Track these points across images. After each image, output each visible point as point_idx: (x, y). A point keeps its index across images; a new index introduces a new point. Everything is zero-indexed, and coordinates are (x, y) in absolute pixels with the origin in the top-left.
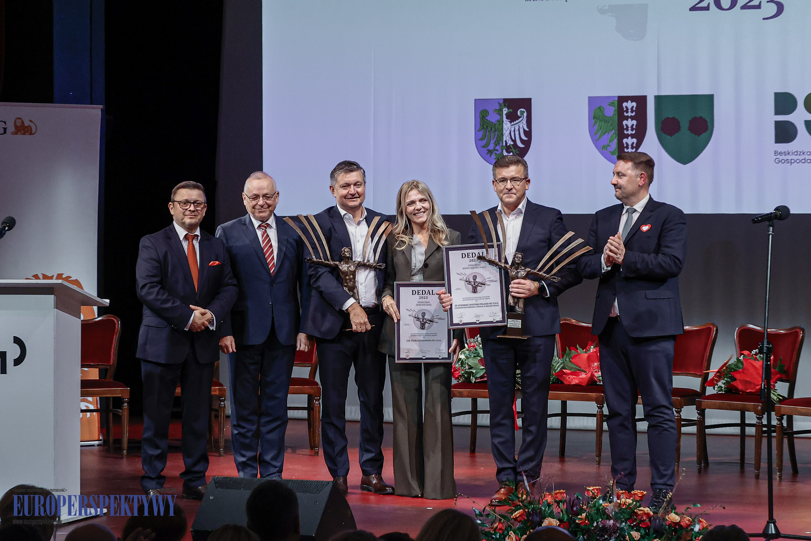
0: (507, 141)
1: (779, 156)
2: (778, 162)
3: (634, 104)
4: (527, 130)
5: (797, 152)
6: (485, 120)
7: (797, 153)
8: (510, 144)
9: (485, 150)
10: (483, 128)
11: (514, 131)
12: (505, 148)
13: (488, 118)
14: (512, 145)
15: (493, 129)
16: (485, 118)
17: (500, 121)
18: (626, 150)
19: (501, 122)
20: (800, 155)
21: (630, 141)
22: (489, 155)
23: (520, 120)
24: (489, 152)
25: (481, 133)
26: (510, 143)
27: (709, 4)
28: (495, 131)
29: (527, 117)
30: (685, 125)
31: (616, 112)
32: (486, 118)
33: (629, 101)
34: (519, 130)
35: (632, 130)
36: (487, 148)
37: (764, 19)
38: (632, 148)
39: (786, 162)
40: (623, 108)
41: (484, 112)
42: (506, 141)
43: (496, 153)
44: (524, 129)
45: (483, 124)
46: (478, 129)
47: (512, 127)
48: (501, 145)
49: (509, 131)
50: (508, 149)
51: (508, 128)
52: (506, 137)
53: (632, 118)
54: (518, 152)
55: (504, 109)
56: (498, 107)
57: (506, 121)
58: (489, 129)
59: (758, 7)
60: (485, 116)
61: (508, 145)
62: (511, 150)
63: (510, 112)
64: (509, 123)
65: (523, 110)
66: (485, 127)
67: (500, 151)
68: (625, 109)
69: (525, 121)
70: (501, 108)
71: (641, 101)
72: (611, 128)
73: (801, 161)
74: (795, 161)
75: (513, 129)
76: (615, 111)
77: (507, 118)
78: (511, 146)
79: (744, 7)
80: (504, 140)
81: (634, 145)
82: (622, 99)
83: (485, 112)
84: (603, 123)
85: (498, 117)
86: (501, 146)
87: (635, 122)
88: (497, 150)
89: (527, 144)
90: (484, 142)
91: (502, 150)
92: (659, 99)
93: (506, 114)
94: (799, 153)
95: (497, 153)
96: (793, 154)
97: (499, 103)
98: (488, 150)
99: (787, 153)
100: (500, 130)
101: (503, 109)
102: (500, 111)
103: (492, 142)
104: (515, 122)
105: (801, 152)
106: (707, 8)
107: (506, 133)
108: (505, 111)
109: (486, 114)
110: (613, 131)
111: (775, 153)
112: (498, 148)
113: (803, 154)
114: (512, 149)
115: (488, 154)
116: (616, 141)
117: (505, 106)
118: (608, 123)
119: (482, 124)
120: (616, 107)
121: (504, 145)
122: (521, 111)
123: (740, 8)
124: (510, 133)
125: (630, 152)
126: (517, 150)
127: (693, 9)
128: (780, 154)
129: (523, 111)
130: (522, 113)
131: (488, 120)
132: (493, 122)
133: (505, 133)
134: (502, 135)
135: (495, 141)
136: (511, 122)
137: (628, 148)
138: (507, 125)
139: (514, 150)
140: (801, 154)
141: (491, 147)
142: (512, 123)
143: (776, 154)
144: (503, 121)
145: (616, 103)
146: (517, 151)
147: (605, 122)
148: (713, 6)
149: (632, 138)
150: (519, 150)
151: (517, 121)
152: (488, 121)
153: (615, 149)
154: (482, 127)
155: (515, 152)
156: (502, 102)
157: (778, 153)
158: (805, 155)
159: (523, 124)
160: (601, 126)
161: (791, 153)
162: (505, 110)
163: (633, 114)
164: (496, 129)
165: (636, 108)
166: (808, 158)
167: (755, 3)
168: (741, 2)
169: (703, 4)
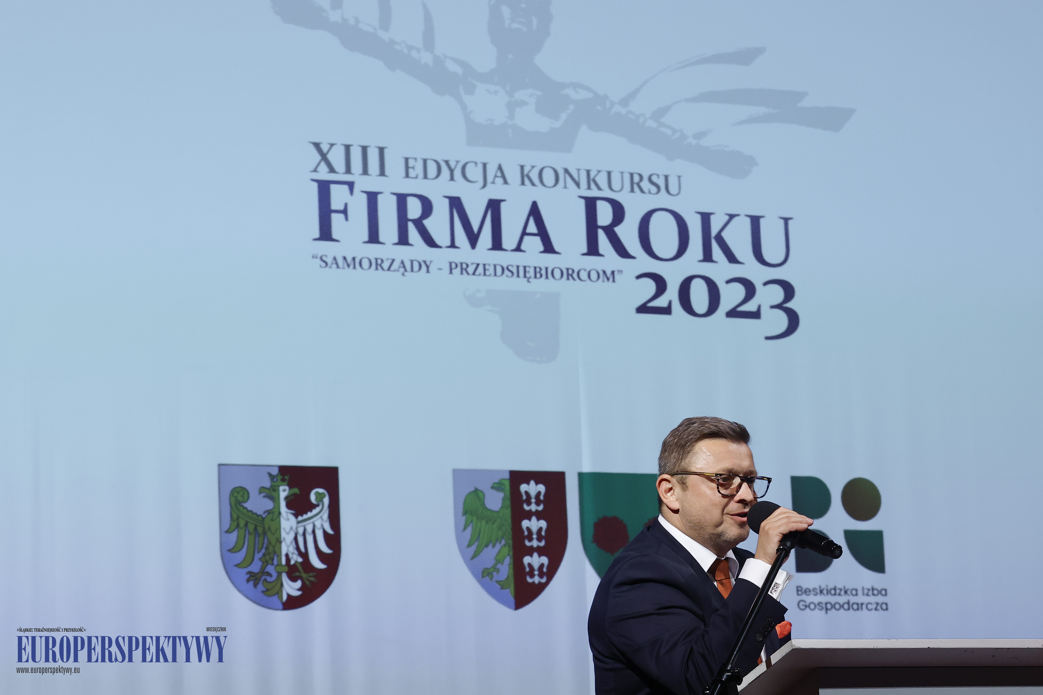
0: (290, 556)
1: (804, 597)
2: (803, 607)
3: (541, 488)
4: (330, 531)
5: (835, 589)
6: (241, 508)
7: (834, 591)
8: (296, 562)
9: (242, 574)
10: (238, 526)
11: (304, 534)
12: (286, 569)
13: (248, 505)
14: (301, 563)
15: (260, 530)
16: (242, 504)
17: (273, 513)
18: (529, 580)
19: (276, 514)
20: (839, 594)
21: (536, 561)
22: (251, 583)
23: (315, 511)
24: (251, 576)
25: (233, 536)
26: (296, 559)
27: (670, 303)
28: (265, 533)
29: (330, 506)
31: (508, 503)
32: (245, 505)
33: (532, 483)
34: (314, 532)
35: (539, 539)
36: (249, 569)
37: (768, 338)
38: (541, 575)
39: (818, 607)
40: (521, 495)
41: (238, 493)
42: (287, 555)
43: (265, 580)
44: (325, 533)
45: (238, 517)
46: (226, 527)
47: (300, 525)
48: (275, 562)
49: (292, 535)
50: (292, 572)
51: (291, 528)
52: (287, 547)
53: (539, 515)
54: (312, 579)
55: (281, 488)
56: (267, 483)
57: (287, 512)
58: (251, 527)
59: (756, 315)
60: (240, 499)
61: (292, 562)
62: (297, 574)
63: (295, 495)
64: (292, 518)
65: (321, 490)
66: (242, 523)
67: (275, 575)
68: (524, 497)
69: (325, 515)
70: (274, 484)
71: (555, 482)
72: (500, 533)
73: (842, 606)
74: (833, 606)
75: (301, 530)
76: (504, 499)
77: (289, 506)
78: (300, 568)
79: (733, 313)
80: (284, 552)
81: (545, 570)
82: (518, 477)
83: (241, 493)
84: (484, 523)
85: (269, 505)
86: (277, 565)
87: (543, 524)
88: (269, 574)
89: (333, 562)
90: (240, 556)
91: (279, 574)
92: (586, 480)
93: (286, 498)
94: (838, 591)
95: (269, 579)
96: (829, 592)
97: (270, 475)
98: (249, 573)
99: (818, 591)
100: (273, 531)
101: (279, 486)
102: (274, 490)
103: (258, 556)
104: (305, 516)
105: (841, 590)
106: (667, 310)
107: (287, 538)
108: (284, 492)
109: (243, 496)
110: (503, 542)
111: (798, 591)
112: (270, 569)
113: (846, 592)
114: (298, 571)
115: (248, 581)
116: (508, 561)
117: (283, 480)
118: (493, 524)
119: (235, 516)
120: (508, 493)
121: (284, 562)
122: (317, 493)
123: (724, 315)
124: (296, 539)
125: (537, 582)
126: (311, 574)
127: (643, 309)
128: (807, 592)
129: (323, 493)
130: (320, 497)
131: (249, 509)
132: (258, 513)
133: (284, 539)
134: (279, 541)
135: (264, 555)
136: (296, 516)
137: (532, 576)
138: (288, 522)
139: (304, 575)
140: (843, 593)
141: (256, 567)
142: (300, 518)
143: (800, 593)
144: (280, 513)
145: (507, 484)
146: (311, 577)
147: (487, 522)
148: (677, 307)
149: (540, 556)
150: (315, 574)
151: (309, 514)
152: (248, 511)
153: (508, 577)
154: (235, 524)
155: (308, 580)
156: (275, 472)
157: (803, 591)
158: (848, 595)
159: (321, 520)
160: (480, 530)
161: (825, 592)
162: (284, 490)
163: (541, 508)
164: (267, 527)
165: (545, 496)
166: (853, 599)
167: (750, 307)
168: (726, 304)
169: (661, 302)
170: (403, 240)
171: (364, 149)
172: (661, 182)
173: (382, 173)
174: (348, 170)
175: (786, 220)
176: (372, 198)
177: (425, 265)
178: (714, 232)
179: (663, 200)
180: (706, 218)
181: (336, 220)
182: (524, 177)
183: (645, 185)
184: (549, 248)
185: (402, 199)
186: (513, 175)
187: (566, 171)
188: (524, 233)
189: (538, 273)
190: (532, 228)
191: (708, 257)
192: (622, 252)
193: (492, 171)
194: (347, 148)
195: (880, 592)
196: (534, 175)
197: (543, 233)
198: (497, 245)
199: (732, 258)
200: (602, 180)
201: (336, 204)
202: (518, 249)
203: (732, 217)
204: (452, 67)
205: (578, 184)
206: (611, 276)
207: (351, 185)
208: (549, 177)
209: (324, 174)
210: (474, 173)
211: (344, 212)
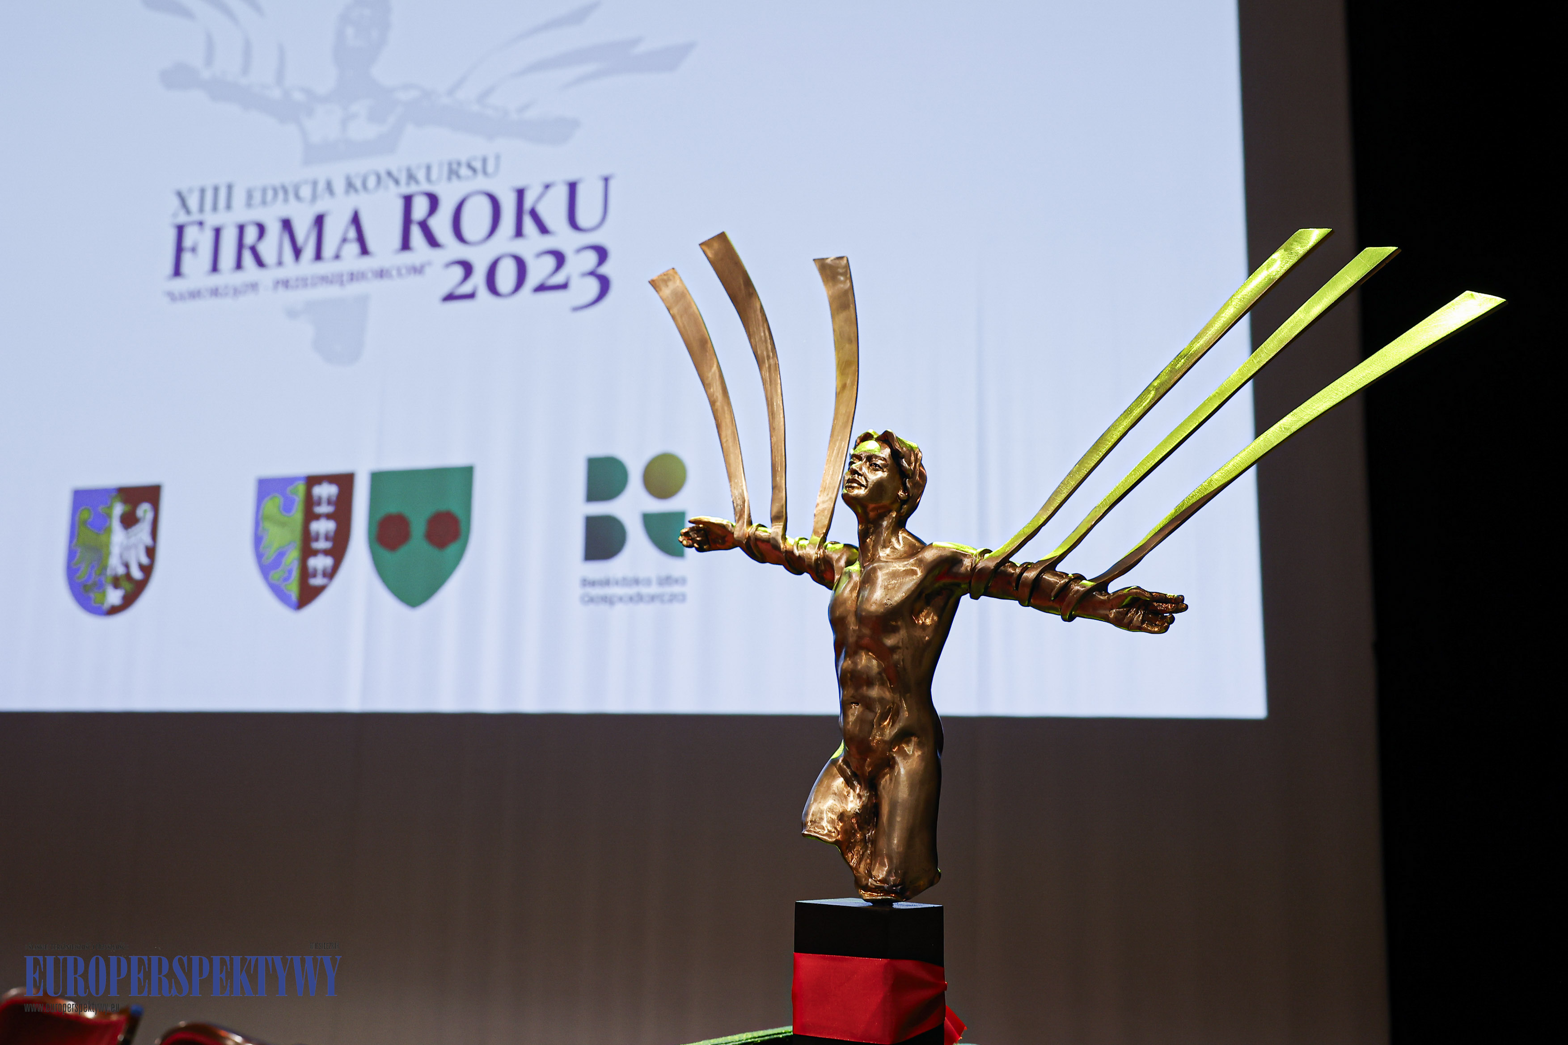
0: (115, 567)
1: (589, 590)
2: (588, 601)
3: (333, 490)
4: (150, 544)
5: (625, 580)
7: (623, 582)
8: (120, 573)
11: (129, 547)
12: (112, 579)
14: (124, 574)
18: (312, 580)
19: (109, 530)
20: (629, 586)
21: (320, 563)
23: (141, 526)
26: (121, 571)
27: (476, 287)
29: (152, 520)
30: (418, 528)
31: (302, 507)
33: (325, 485)
34: (137, 545)
35: (326, 541)
37: (576, 309)
38: (323, 577)
39: (602, 600)
40: (313, 498)
42: (113, 567)
44: (146, 545)
47: (126, 539)
48: (104, 574)
49: (119, 548)
50: (116, 582)
51: (119, 543)
52: (114, 560)
53: (328, 516)
54: (131, 588)
57: (118, 528)
59: (564, 286)
61: (116, 574)
62: (120, 584)
63: (126, 511)
64: (122, 533)
65: (145, 507)
68: (317, 500)
69: (147, 529)
70: (112, 504)
71: (345, 482)
72: (291, 537)
73: (631, 599)
74: (621, 599)
75: (127, 544)
76: (299, 504)
77: (120, 522)
78: (122, 578)
79: (541, 288)
80: (111, 565)
81: (327, 571)
82: (313, 481)
84: (278, 528)
87: (332, 525)
89: (147, 570)
91: (106, 584)
92: (378, 479)
93: (119, 515)
94: (628, 582)
96: (616, 583)
99: (605, 583)
100: (105, 546)
101: (115, 506)
102: (111, 509)
104: (132, 531)
105: (631, 580)
106: (471, 296)
107: (115, 552)
108: (119, 510)
111: (583, 583)
113: (637, 582)
114: (121, 582)
115: (84, 592)
116: (297, 563)
117: (119, 500)
118: (286, 527)
120: (302, 497)
121: (110, 574)
122: (142, 508)
123: (531, 291)
124: (122, 552)
125: (319, 583)
126: (131, 584)
127: (450, 297)
128: (593, 584)
129: (147, 509)
130: (145, 512)
133: (113, 552)
134: (108, 556)
136: (125, 531)
137: (315, 577)
138: (118, 536)
139: (124, 584)
140: (633, 583)
142: (127, 532)
143: (585, 585)
144: (112, 529)
145: (302, 488)
146: (129, 586)
147: (281, 527)
148: (482, 290)
149: (324, 557)
150: (133, 583)
151: (136, 529)
153: (294, 582)
155: (128, 589)
156: (114, 493)
157: (590, 582)
158: (640, 585)
159: (142, 532)
160: (274, 535)
161: (612, 583)
162: (118, 508)
163: (331, 509)
165: (335, 497)
166: (645, 590)
167: (559, 279)
168: (533, 278)
169: (466, 288)
170: (239, 265)
171: (216, 190)
172: (478, 165)
173: (229, 207)
174: (201, 210)
175: (606, 180)
176: (218, 232)
177: (254, 286)
178: (528, 204)
179: (482, 183)
180: (520, 194)
181: (187, 257)
182: (350, 185)
183: (464, 171)
184: (364, 251)
185: (241, 229)
186: (339, 186)
187: (389, 174)
188: (344, 240)
189: (353, 277)
190: (352, 234)
191: (519, 232)
192: (432, 241)
193: (321, 186)
194: (203, 191)
195: (676, 581)
196: (358, 184)
197: (361, 239)
198: (318, 256)
199: (543, 229)
200: (421, 175)
201: (188, 242)
202: (337, 257)
203: (547, 187)
204: (298, 96)
205: (397, 182)
206: (417, 270)
207: (201, 224)
208: (372, 182)
209: (182, 218)
210: (306, 192)
211: (194, 250)
